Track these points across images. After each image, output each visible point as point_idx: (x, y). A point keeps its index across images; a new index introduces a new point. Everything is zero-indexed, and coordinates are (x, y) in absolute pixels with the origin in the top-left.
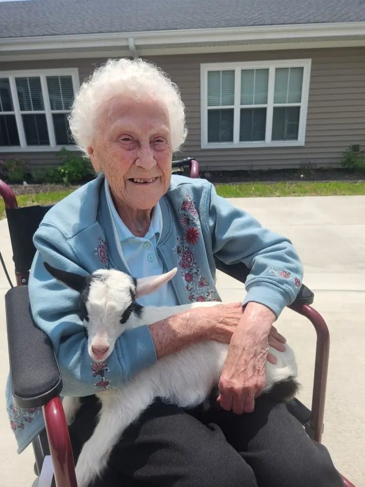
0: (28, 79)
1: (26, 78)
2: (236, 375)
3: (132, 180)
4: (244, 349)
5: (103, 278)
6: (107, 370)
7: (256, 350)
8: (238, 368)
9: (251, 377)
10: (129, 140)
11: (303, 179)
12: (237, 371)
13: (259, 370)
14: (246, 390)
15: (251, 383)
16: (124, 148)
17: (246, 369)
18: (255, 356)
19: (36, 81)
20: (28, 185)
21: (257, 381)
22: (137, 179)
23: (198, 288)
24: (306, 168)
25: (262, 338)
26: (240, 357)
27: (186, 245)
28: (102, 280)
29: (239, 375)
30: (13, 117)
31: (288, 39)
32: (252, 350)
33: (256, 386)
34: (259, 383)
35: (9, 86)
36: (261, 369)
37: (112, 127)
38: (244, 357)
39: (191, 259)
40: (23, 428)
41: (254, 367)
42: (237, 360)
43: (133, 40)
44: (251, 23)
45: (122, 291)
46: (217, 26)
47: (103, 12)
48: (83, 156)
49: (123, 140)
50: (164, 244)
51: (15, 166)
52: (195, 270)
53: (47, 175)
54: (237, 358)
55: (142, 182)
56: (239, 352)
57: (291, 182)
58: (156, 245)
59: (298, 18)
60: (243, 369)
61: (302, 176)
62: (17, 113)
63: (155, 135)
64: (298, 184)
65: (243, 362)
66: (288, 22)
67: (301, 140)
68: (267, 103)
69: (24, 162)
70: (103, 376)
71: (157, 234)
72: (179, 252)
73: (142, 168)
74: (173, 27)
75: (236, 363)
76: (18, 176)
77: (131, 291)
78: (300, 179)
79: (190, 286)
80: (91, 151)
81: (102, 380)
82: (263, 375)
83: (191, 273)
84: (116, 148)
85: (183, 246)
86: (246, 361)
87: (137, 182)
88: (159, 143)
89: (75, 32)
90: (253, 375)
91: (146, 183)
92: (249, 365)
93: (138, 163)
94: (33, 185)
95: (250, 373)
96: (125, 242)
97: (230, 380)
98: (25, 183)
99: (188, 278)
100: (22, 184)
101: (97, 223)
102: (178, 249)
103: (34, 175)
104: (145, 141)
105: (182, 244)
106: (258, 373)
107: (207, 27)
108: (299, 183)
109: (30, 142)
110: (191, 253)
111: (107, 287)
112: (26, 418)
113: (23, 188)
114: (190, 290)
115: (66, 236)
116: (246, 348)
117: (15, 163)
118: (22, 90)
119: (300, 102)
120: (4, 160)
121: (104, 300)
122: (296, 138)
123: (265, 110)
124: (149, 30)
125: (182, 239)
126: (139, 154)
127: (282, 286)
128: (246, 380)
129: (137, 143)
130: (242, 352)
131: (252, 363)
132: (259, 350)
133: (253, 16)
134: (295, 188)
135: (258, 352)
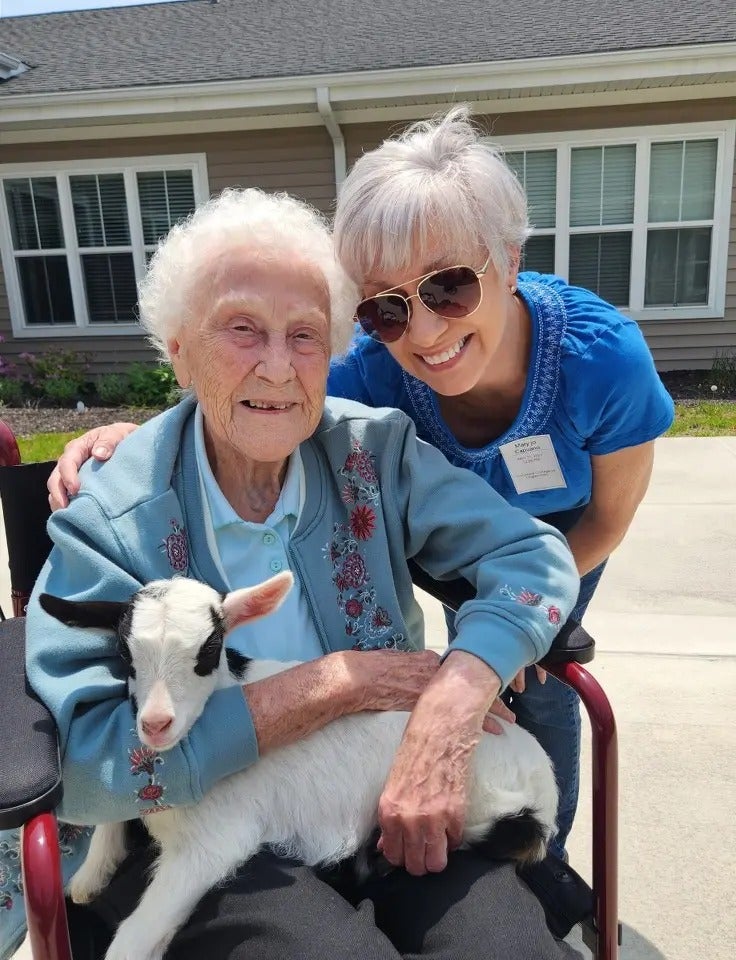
0: (97, 180)
1: (93, 176)
2: (407, 791)
3: (246, 403)
4: (426, 741)
5: (157, 592)
6: (158, 761)
7: (449, 743)
8: (412, 777)
9: (435, 797)
10: (247, 329)
11: (719, 396)
12: (410, 782)
13: (453, 783)
14: (424, 823)
15: (435, 807)
16: (235, 343)
17: (426, 780)
18: (447, 755)
19: (115, 183)
20: (87, 410)
21: (448, 804)
22: (256, 401)
23: (372, 630)
24: (728, 368)
25: (463, 720)
26: (417, 757)
27: (353, 541)
28: (155, 597)
29: (412, 793)
30: (62, 261)
31: (678, 77)
32: (443, 743)
33: (446, 813)
34: (451, 809)
35: (57, 195)
36: (457, 782)
37: (220, 301)
38: (425, 756)
39: (360, 571)
40: (9, 908)
41: (444, 776)
42: (410, 764)
43: (326, 90)
44: (591, 47)
45: (193, 612)
46: (513, 56)
47: (266, 31)
48: (159, 359)
49: (236, 328)
50: (305, 538)
51: (61, 367)
52: (366, 594)
53: (131, 387)
54: (413, 759)
55: (265, 407)
56: (416, 747)
57: (690, 401)
58: (287, 539)
59: (704, 31)
60: (420, 781)
61: (714, 388)
62: (72, 251)
63: (297, 323)
64: (705, 407)
65: (421, 765)
66: (678, 41)
67: (716, 304)
68: (632, 222)
69: (81, 358)
70: (150, 773)
71: (291, 517)
72: (335, 554)
73: (267, 380)
74: (416, 61)
75: (409, 769)
76: (66, 389)
77: (212, 611)
78: (709, 395)
79: (356, 625)
80: (175, 348)
81: (150, 781)
82: (461, 793)
83: (359, 600)
84: (222, 343)
85: (346, 544)
86: (427, 764)
87: (255, 407)
88: (302, 339)
89: (202, 78)
90: (442, 792)
91: (272, 409)
92: (433, 773)
93: (259, 371)
94: (99, 410)
95: (434, 787)
96: (224, 530)
97: (396, 803)
98: (80, 405)
99: (352, 610)
100: (74, 407)
101: (171, 491)
102: (333, 549)
103: (101, 387)
104: (277, 330)
105: (344, 539)
106: (452, 788)
107: (494, 58)
108: (709, 404)
109: (96, 314)
110: (360, 558)
111: (166, 606)
112: (15, 886)
113: (75, 414)
114: (355, 634)
115: (108, 513)
116: (430, 739)
117: (61, 360)
118: (85, 202)
119: (711, 216)
120: (39, 354)
121: (159, 629)
122: (704, 299)
123: (628, 235)
124: (362, 69)
125: (344, 529)
126: (263, 356)
127: (518, 621)
128: (424, 801)
129: (263, 335)
130: (422, 747)
131: (440, 768)
132: (456, 743)
133: (600, 28)
134: (699, 416)
135: (454, 747)
